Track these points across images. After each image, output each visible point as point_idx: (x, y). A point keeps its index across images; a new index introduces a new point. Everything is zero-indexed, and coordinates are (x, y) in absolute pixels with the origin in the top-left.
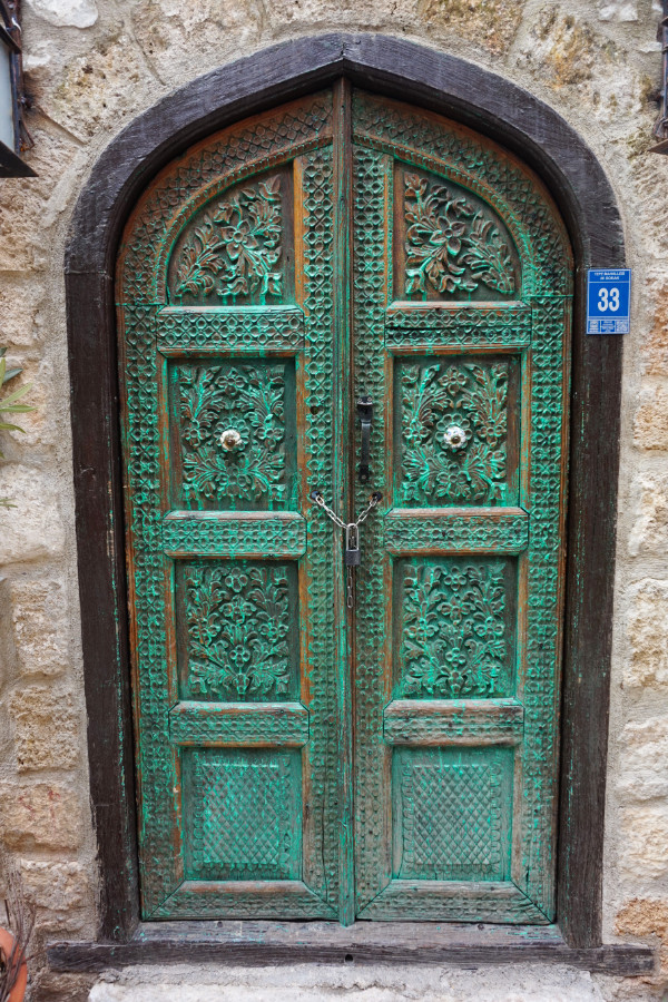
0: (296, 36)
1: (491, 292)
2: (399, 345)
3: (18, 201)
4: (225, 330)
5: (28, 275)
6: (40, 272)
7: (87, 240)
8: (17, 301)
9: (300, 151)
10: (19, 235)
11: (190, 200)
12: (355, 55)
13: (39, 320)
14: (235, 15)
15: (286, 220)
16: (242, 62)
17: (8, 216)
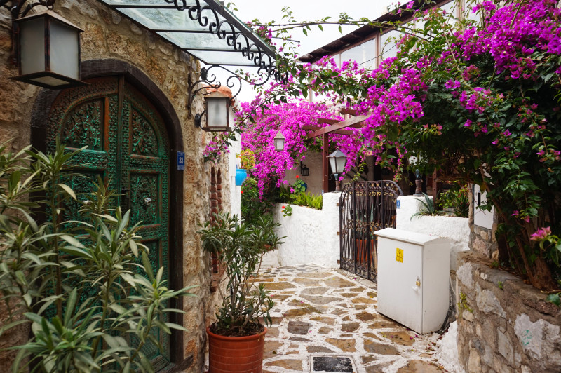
0: (116, 58)
1: (152, 153)
2: (133, 169)
3: (10, 87)
4: (84, 159)
5: (10, 124)
6: (16, 124)
7: (42, 113)
8: (5, 135)
9: (109, 95)
10: (9, 104)
11: (73, 103)
12: (130, 71)
13: (15, 147)
14: (100, 43)
15: (103, 119)
16: (101, 61)
17: (4, 93)
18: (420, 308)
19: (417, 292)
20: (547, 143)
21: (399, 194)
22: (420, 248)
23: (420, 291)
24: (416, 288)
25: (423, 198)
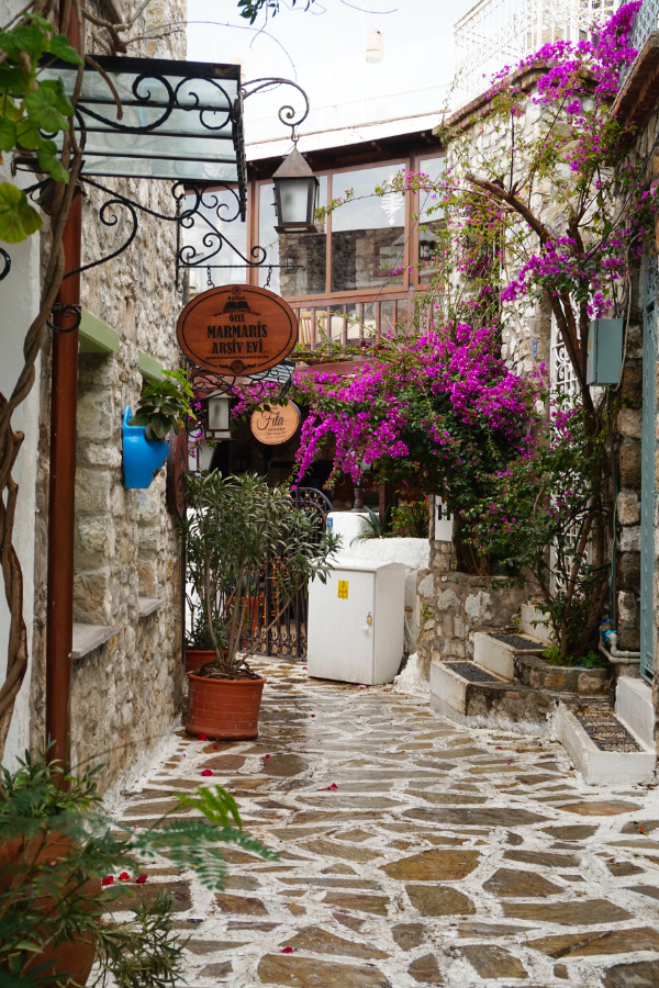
18: (371, 652)
19: (367, 632)
20: (482, 469)
21: (328, 509)
22: (372, 575)
23: (371, 631)
24: (366, 627)
25: (367, 515)
